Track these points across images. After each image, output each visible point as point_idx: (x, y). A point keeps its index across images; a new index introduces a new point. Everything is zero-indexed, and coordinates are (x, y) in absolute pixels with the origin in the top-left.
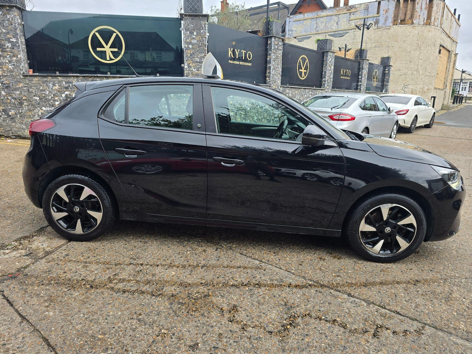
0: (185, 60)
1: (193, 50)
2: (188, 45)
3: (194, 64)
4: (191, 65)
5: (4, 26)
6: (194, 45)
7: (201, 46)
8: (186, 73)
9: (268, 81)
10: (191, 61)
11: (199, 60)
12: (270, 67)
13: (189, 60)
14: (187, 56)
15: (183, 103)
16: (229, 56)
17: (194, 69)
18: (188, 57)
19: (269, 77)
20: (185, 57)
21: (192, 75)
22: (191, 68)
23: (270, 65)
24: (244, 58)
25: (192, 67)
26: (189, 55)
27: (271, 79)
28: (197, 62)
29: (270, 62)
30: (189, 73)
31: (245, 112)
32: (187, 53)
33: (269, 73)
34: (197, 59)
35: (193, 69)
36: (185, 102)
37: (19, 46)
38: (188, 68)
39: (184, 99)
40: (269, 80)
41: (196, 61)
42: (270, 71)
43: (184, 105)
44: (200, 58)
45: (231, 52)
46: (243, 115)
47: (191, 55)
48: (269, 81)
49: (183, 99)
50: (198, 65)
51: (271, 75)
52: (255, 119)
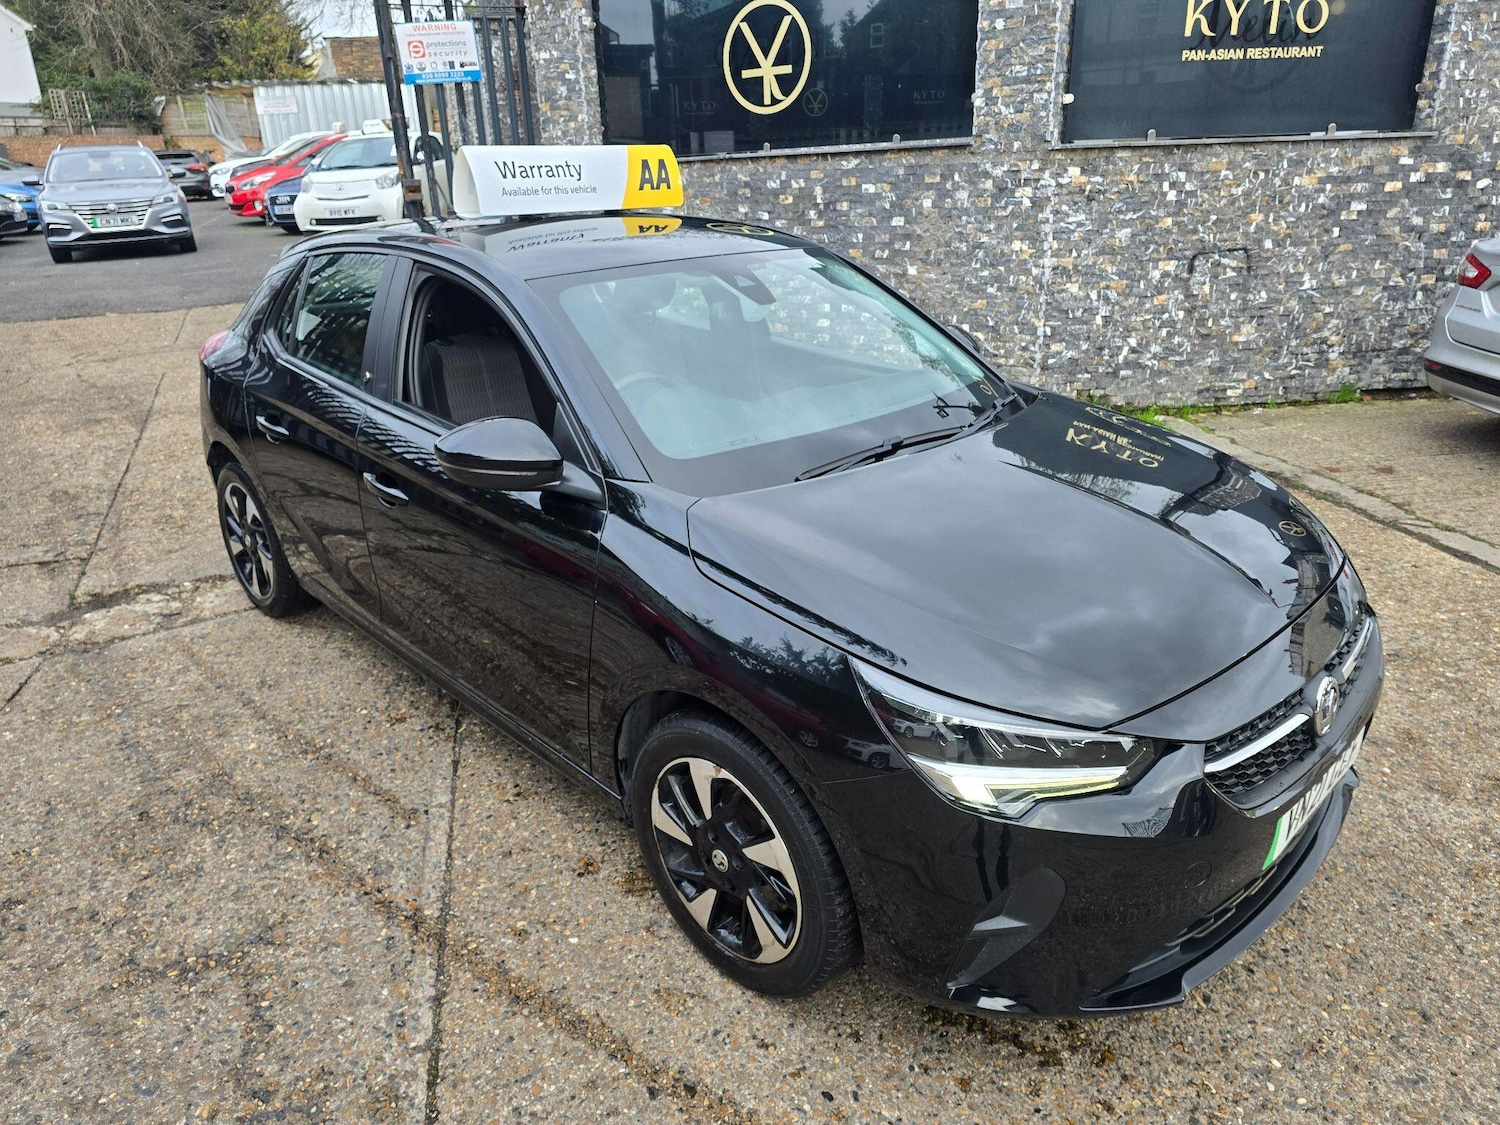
0: (977, 77)
1: (1009, 36)
2: (992, 22)
3: (1006, 88)
4: (995, 92)
5: (555, 42)
6: (1012, 17)
7: (1037, 17)
8: (979, 126)
9: (1424, 115)
10: (998, 80)
11: (1025, 73)
12: (1442, 49)
13: (991, 77)
14: (985, 61)
15: (961, 233)
16: (1188, 33)
17: (1007, 106)
18: (990, 66)
19: (1431, 97)
20: (977, 66)
21: (996, 130)
22: (996, 104)
23: (1445, 39)
24: (1273, 30)
25: (1000, 101)
26: (993, 56)
27: (1437, 103)
28: (1017, 80)
29: (1445, 25)
30: (987, 124)
31: (1248, 257)
32: (985, 50)
33: (1435, 76)
34: (1018, 68)
35: (1003, 109)
36: (965, 228)
37: (580, 89)
38: (987, 105)
39: (964, 218)
40: (1428, 110)
41: (1016, 78)
42: (1439, 65)
43: (961, 241)
44: (1030, 63)
45: (1198, 15)
46: (1233, 269)
47: (999, 57)
48: (1429, 116)
49: (960, 217)
50: (1022, 90)
51: (1442, 86)
52: (1307, 286)
